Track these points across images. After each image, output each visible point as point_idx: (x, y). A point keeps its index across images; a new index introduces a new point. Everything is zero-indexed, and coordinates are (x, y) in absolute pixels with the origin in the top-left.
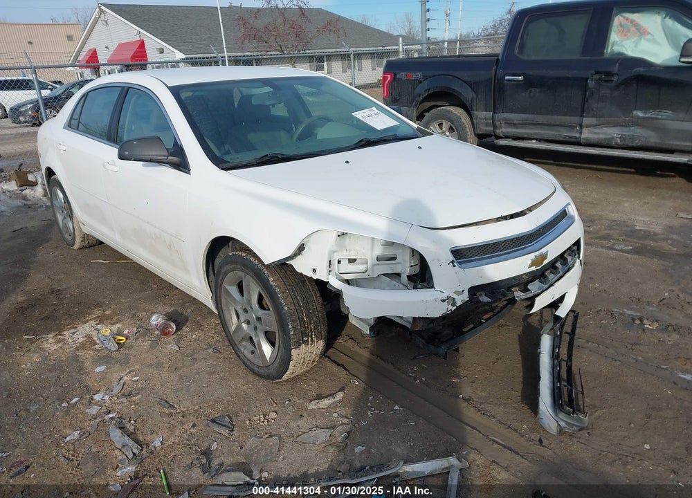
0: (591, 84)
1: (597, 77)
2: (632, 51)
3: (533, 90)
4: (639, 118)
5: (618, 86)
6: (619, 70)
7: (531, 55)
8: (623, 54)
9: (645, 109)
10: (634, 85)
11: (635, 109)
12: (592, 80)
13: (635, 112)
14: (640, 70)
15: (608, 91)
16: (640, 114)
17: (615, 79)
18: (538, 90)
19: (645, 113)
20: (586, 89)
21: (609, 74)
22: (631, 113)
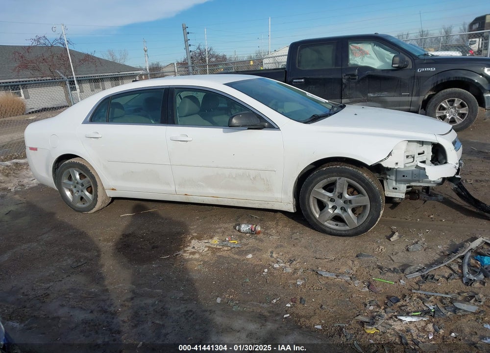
0: (344, 81)
1: (347, 77)
2: (361, 63)
3: (311, 86)
4: (371, 97)
5: (359, 81)
6: (358, 73)
7: (306, 67)
8: (356, 65)
9: (374, 92)
10: (367, 80)
11: (369, 93)
12: (345, 79)
13: (369, 94)
14: (370, 72)
15: (354, 84)
16: (371, 95)
17: (357, 77)
18: (314, 87)
19: (374, 94)
20: (342, 84)
21: (354, 75)
22: (366, 95)
